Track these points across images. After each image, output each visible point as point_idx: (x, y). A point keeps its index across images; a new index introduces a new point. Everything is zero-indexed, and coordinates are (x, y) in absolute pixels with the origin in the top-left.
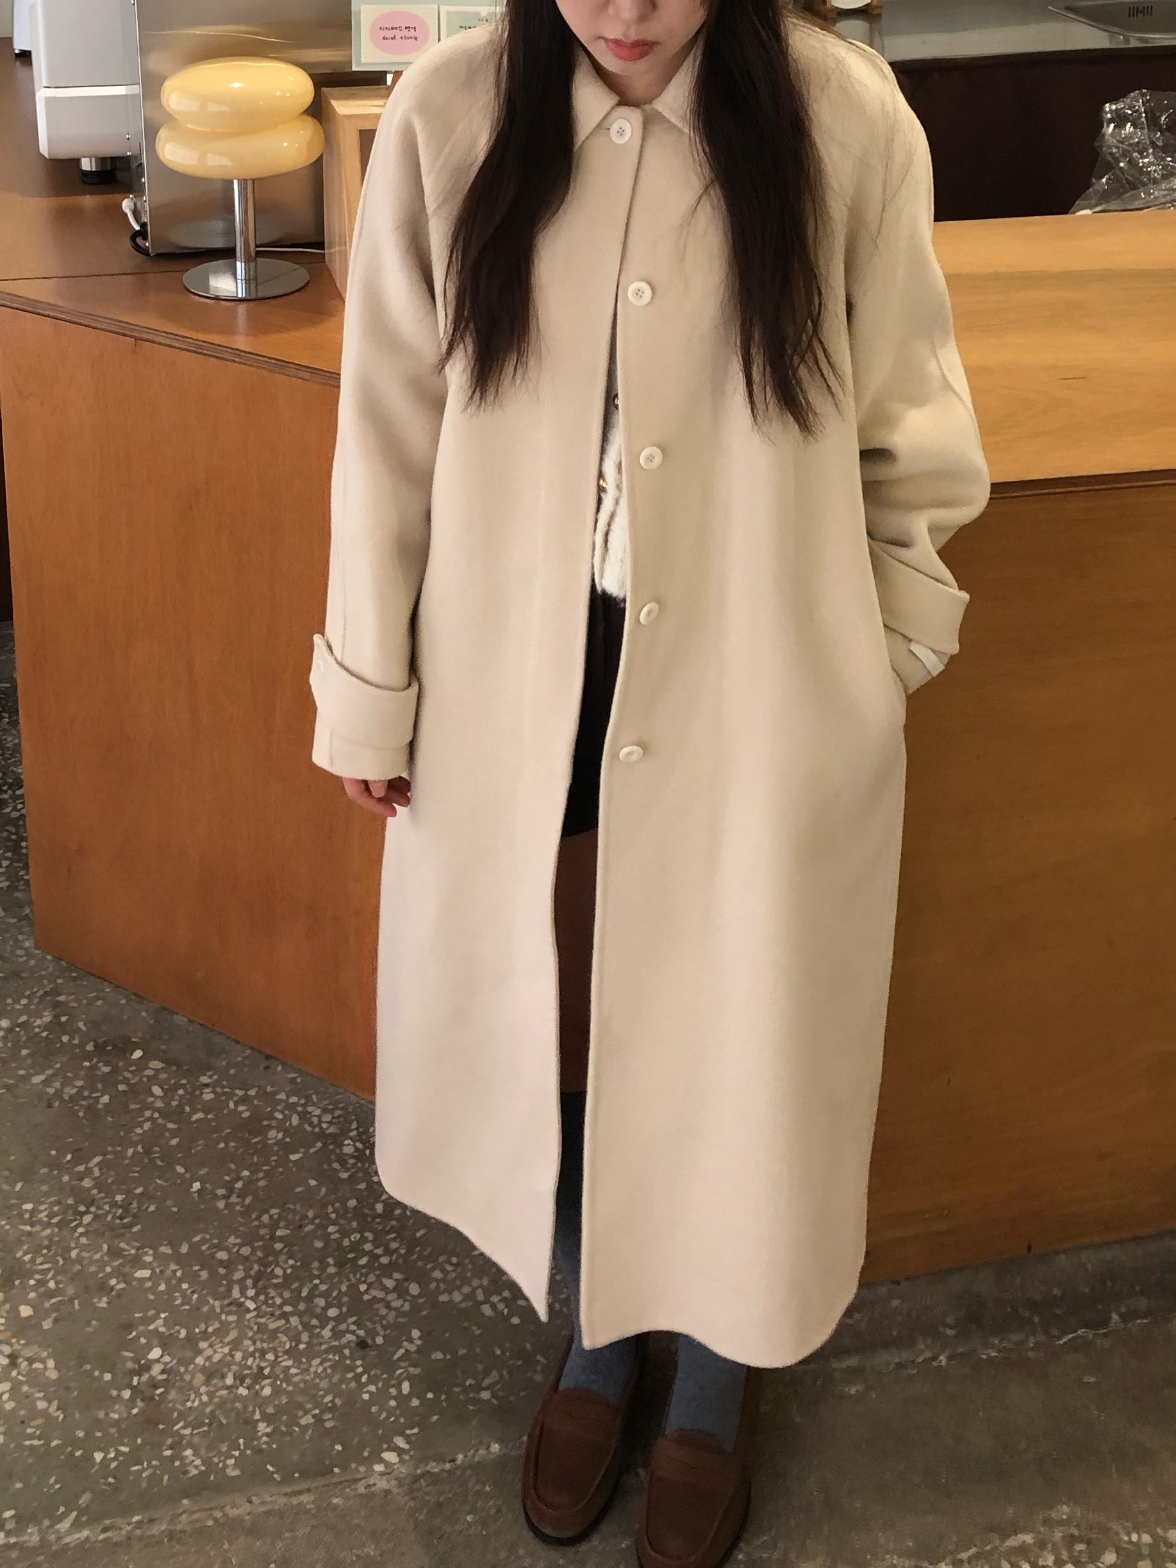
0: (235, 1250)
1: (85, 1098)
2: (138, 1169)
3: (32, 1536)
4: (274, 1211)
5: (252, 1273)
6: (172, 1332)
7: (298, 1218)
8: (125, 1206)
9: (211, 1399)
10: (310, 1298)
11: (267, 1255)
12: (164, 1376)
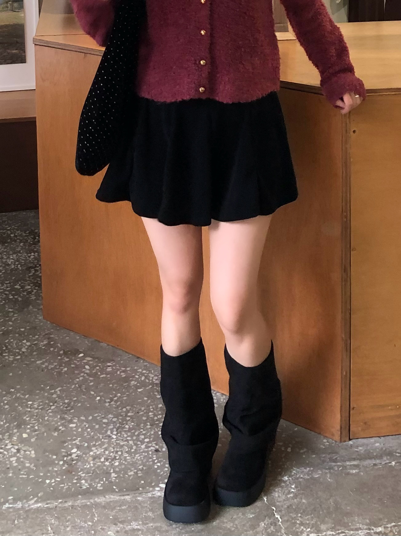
0: (111, 419)
1: (56, 369)
2: (75, 392)
3: (19, 505)
4: (128, 407)
5: (116, 427)
6: (82, 444)
7: (137, 410)
8: (69, 404)
9: (94, 466)
10: (138, 435)
11: (123, 421)
12: (77, 458)
